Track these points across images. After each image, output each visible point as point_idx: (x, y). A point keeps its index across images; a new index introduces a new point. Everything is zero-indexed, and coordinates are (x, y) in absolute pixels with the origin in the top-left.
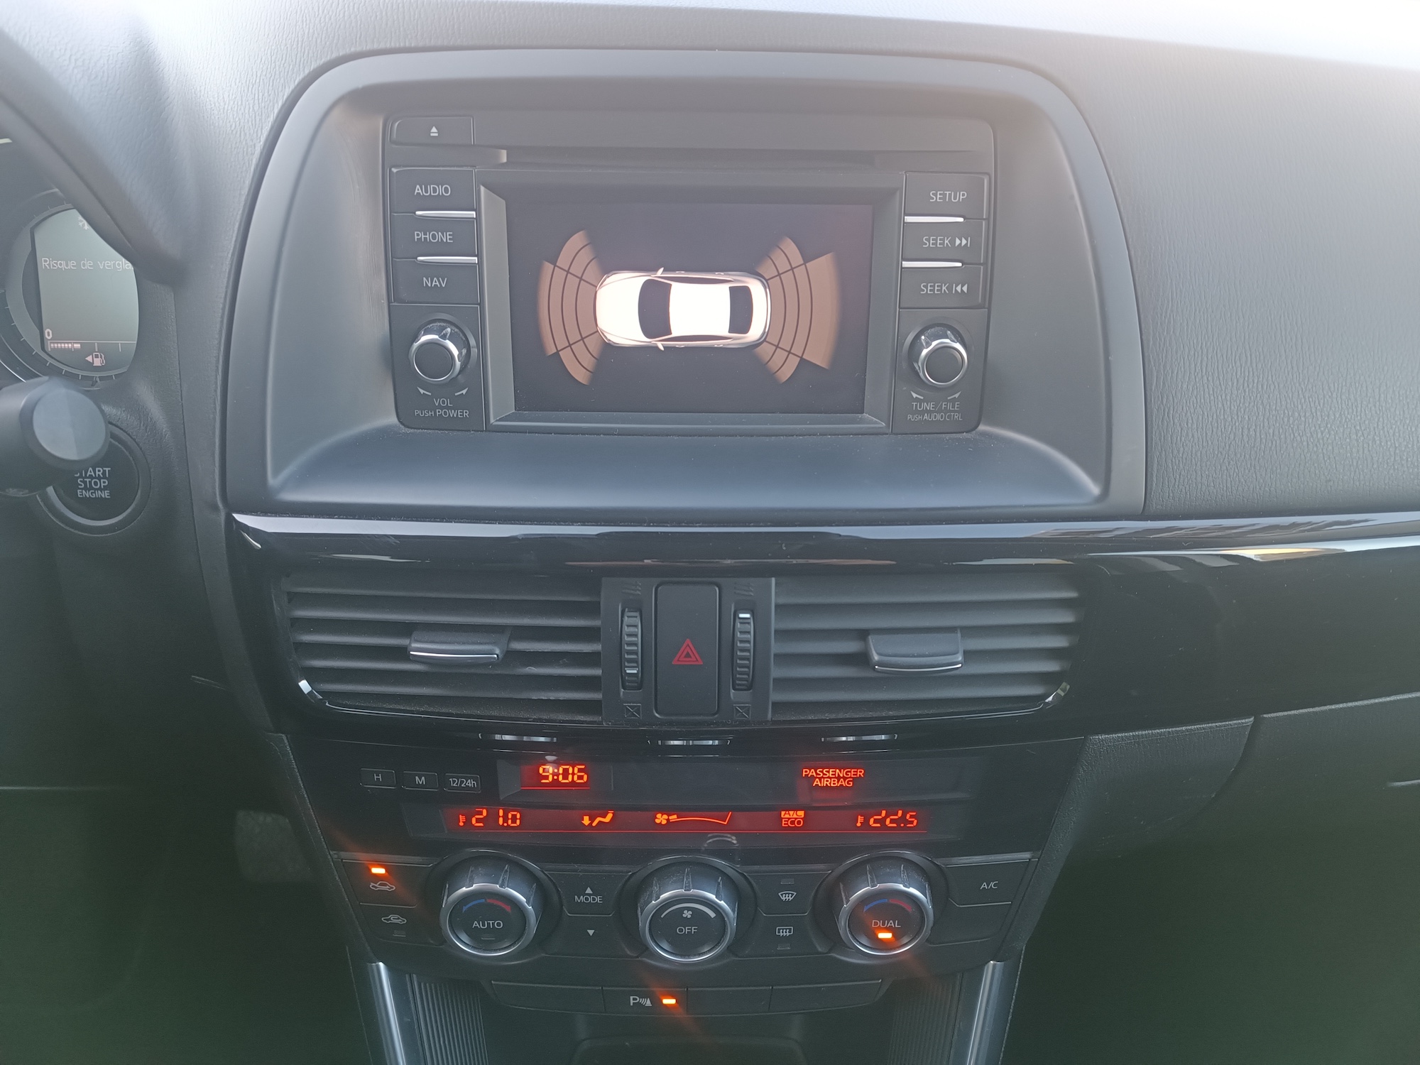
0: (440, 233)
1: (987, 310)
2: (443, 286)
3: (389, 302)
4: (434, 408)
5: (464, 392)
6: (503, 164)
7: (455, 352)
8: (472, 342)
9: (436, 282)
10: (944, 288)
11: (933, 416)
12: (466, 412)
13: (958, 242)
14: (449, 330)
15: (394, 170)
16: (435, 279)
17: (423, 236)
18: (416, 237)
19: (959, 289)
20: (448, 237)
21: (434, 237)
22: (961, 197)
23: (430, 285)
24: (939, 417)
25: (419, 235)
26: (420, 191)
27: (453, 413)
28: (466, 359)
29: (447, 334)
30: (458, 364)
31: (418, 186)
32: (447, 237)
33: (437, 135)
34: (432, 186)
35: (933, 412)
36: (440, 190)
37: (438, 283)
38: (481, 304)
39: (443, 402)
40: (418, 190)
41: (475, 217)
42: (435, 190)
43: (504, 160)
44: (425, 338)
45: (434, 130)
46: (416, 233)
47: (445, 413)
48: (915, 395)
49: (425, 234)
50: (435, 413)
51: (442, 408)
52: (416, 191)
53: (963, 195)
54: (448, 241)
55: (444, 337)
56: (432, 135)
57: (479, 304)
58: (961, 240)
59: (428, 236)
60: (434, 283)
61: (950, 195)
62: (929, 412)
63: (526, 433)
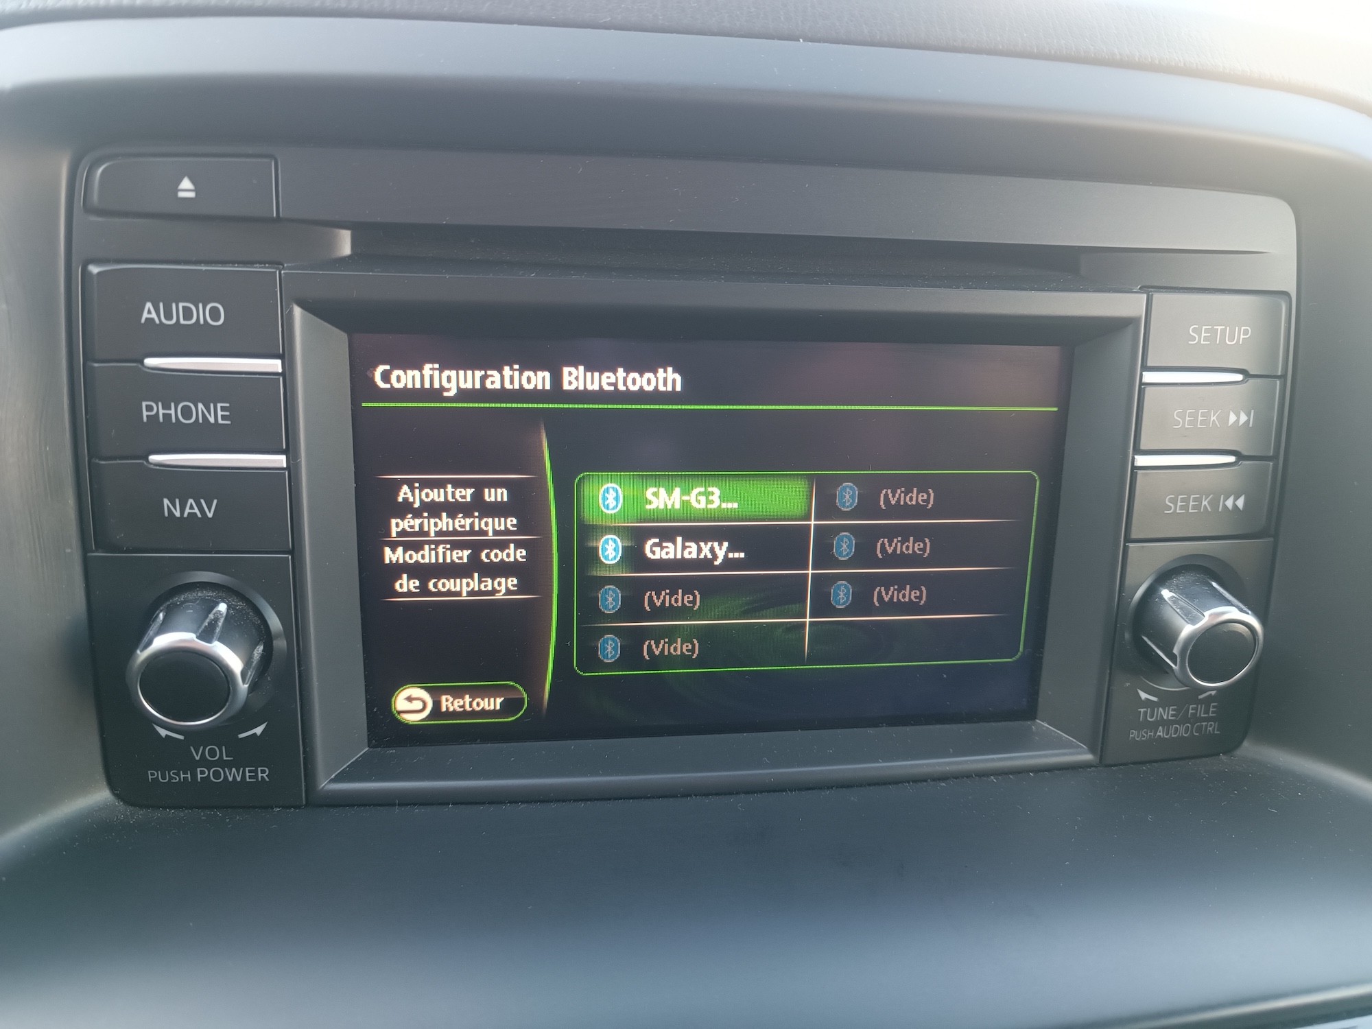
0: (200, 406)
1: (1271, 539)
2: (210, 515)
3: (85, 549)
4: (192, 766)
5: (259, 730)
6: (344, 260)
7: (234, 661)
8: (275, 622)
9: (191, 507)
10: (1205, 503)
11: (1172, 731)
12: (263, 772)
13: (1233, 418)
14: (222, 607)
15: (94, 269)
16: (191, 501)
17: (161, 412)
18: (145, 413)
19: (1229, 503)
20: (220, 413)
21: (187, 412)
22: (1242, 337)
23: (178, 514)
24: (1182, 731)
25: (150, 409)
26: (154, 315)
27: (233, 775)
28: (262, 671)
29: (216, 620)
30: (243, 687)
31: (149, 305)
32: (217, 414)
33: (192, 195)
34: (181, 305)
35: (1173, 722)
36: (201, 314)
37: (196, 510)
38: (295, 550)
39: (212, 753)
40: (149, 312)
41: (280, 370)
42: (188, 314)
43: (346, 249)
44: (162, 642)
45: (186, 184)
46: (144, 404)
47: (217, 775)
48: (1143, 695)
49: (166, 406)
50: (194, 775)
51: (209, 765)
52: (145, 315)
53: (1246, 332)
54: (220, 421)
55: (207, 634)
56: (181, 194)
57: (291, 552)
58: (1238, 417)
59: (172, 412)
60: (187, 511)
61: (1223, 331)
62: (1166, 724)
63: (394, 805)
